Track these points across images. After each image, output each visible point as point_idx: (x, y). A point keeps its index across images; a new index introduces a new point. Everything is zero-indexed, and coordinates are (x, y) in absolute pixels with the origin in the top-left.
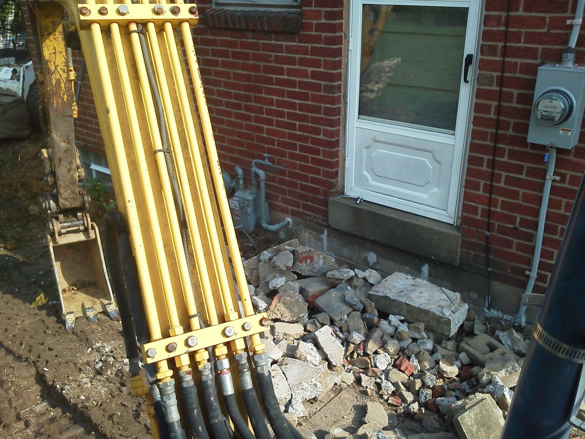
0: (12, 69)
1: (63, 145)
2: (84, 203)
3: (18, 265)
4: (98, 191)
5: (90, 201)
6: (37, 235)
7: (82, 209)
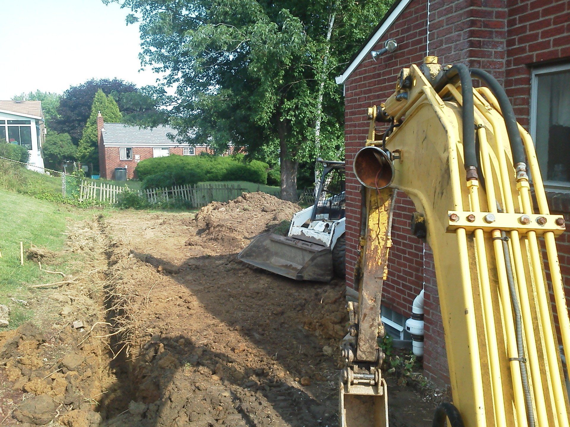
0: (325, 223)
1: (370, 303)
2: (378, 358)
3: (309, 402)
4: (385, 344)
5: (384, 358)
6: (327, 377)
7: (375, 363)
